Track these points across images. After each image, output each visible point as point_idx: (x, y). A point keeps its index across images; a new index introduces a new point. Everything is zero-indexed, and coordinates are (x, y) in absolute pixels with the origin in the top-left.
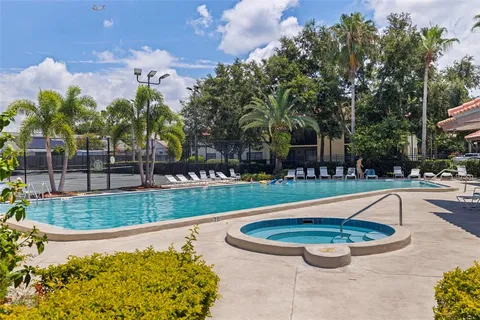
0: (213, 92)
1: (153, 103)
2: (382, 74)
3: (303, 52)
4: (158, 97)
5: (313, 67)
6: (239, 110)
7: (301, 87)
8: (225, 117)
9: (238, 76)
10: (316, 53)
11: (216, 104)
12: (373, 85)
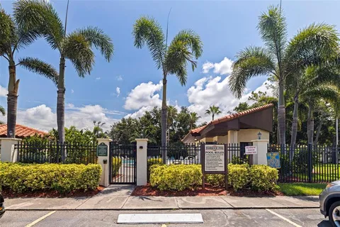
0: (120, 128)
1: (100, 132)
2: (179, 126)
3: (153, 117)
4: (101, 130)
5: (156, 122)
6: (130, 136)
7: (151, 129)
8: (124, 137)
9: (130, 123)
10: (157, 117)
11: (121, 133)
12: (176, 129)
